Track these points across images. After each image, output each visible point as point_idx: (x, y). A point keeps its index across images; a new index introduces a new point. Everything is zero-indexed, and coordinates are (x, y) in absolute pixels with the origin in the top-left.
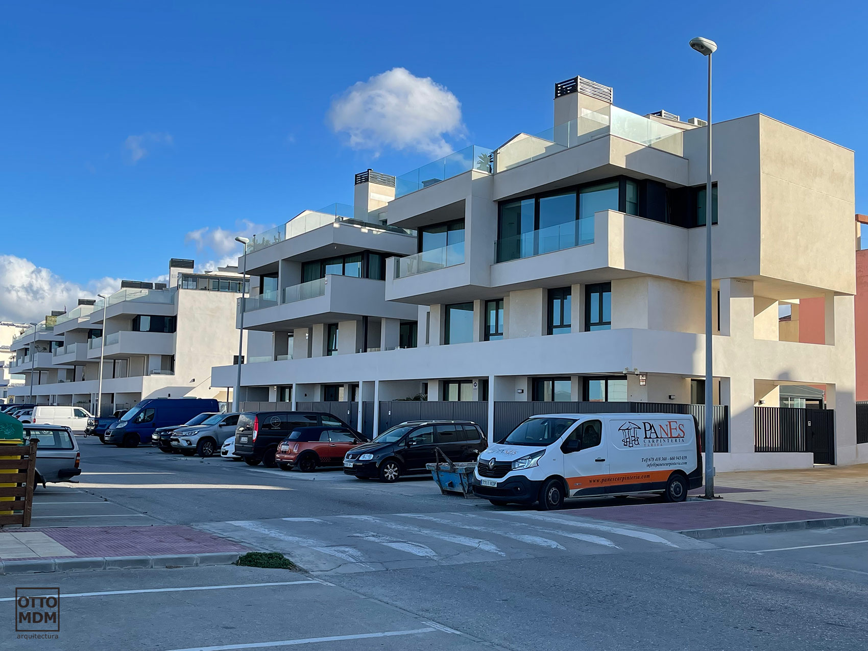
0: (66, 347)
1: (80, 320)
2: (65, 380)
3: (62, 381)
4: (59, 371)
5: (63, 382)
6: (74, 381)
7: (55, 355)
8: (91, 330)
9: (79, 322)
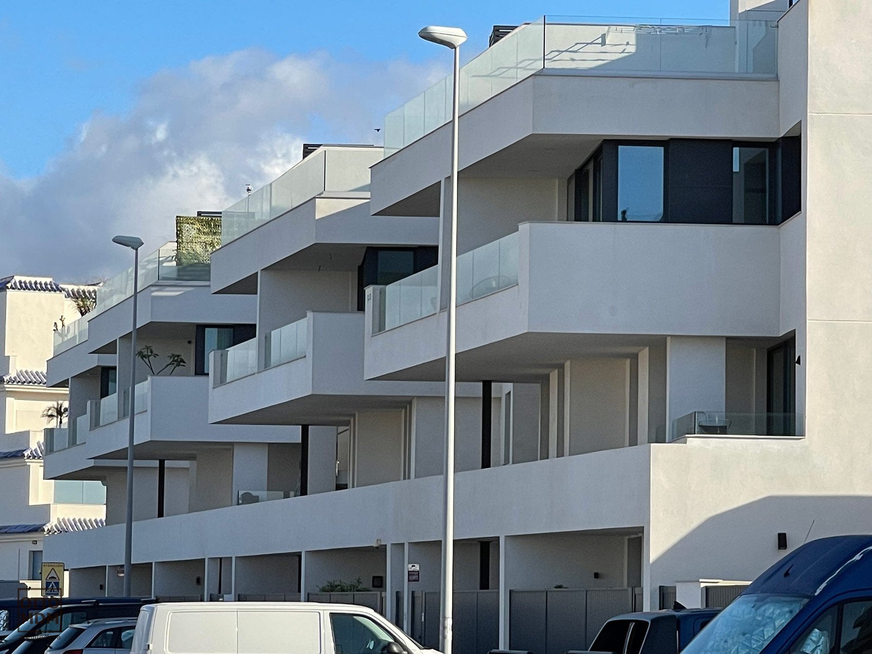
0: (268, 339)
1: (324, 208)
2: (262, 494)
3: (249, 499)
4: (237, 451)
5: (256, 500)
6: (304, 492)
7: (222, 380)
8: (373, 251)
9: (317, 218)
